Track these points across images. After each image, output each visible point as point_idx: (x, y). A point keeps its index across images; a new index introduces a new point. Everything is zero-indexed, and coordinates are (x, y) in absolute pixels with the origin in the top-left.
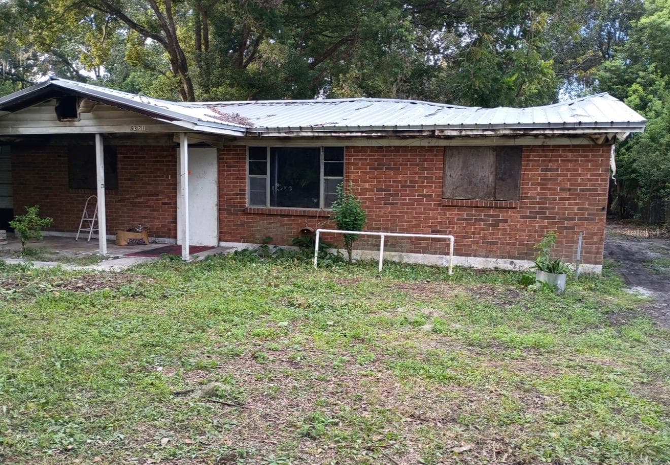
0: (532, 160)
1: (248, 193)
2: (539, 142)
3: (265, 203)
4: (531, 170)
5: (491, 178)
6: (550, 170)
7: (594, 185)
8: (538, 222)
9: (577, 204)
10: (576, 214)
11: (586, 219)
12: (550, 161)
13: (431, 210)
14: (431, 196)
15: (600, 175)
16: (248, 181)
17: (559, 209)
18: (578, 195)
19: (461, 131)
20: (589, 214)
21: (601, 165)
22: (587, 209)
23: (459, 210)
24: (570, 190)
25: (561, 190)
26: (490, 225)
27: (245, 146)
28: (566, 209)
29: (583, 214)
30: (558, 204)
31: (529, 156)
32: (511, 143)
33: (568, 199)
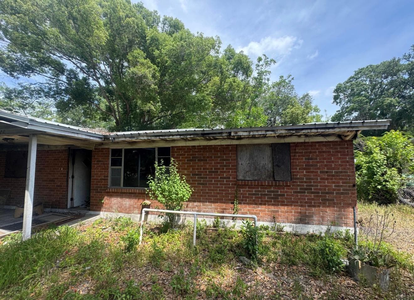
0: (297, 153)
1: (109, 178)
2: (302, 140)
3: (120, 185)
4: (298, 159)
5: (270, 165)
6: (312, 159)
7: (345, 169)
8: (307, 196)
9: (334, 183)
10: (334, 190)
11: (342, 193)
12: (310, 152)
13: (229, 188)
14: (229, 178)
15: (348, 162)
16: (110, 170)
17: (321, 186)
18: (333, 176)
19: (250, 132)
20: (344, 190)
21: (348, 155)
22: (342, 186)
23: (249, 188)
24: (327, 172)
25: (321, 172)
26: (272, 198)
27: (109, 149)
28: (326, 186)
29: (339, 190)
30: (320, 182)
31: (295, 150)
32: (282, 141)
33: (327, 179)
